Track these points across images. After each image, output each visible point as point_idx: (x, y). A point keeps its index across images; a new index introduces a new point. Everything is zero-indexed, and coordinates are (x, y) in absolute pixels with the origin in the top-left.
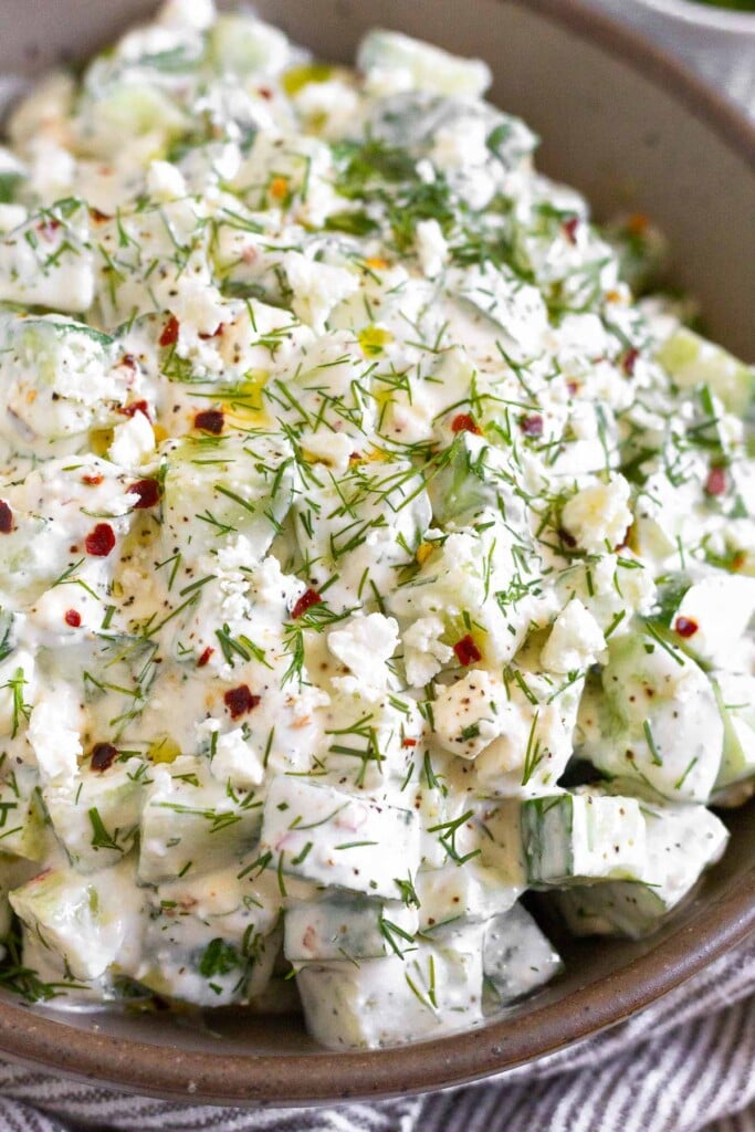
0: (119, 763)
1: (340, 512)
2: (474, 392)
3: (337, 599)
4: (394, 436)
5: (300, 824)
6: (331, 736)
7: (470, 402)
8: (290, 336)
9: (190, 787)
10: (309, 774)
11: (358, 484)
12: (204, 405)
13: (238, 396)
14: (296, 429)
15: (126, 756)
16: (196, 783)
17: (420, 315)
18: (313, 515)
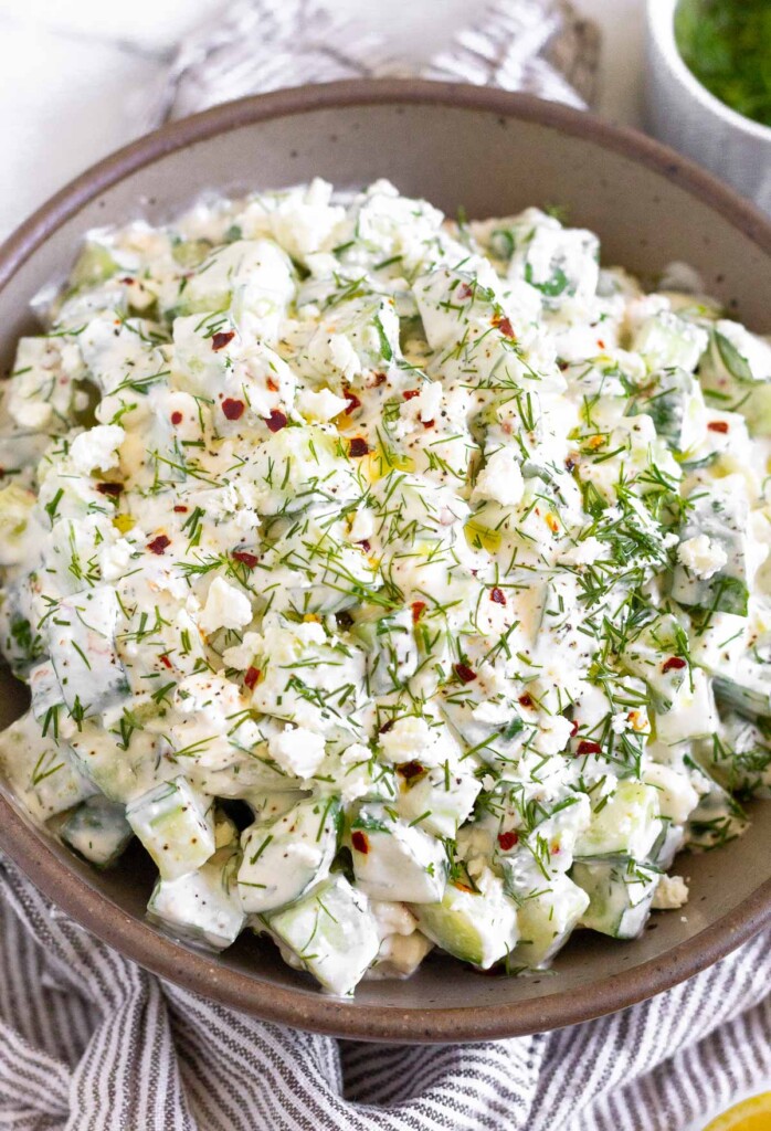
0: (107, 499)
1: (309, 547)
2: (447, 607)
3: (258, 578)
4: (394, 568)
5: (80, 612)
6: (154, 610)
7: (438, 607)
8: (445, 473)
9: (93, 540)
10: (123, 608)
11: (331, 549)
12: (372, 441)
13: (388, 459)
14: (373, 502)
15: (116, 503)
16: (97, 543)
17: (523, 566)
18: (300, 531)
